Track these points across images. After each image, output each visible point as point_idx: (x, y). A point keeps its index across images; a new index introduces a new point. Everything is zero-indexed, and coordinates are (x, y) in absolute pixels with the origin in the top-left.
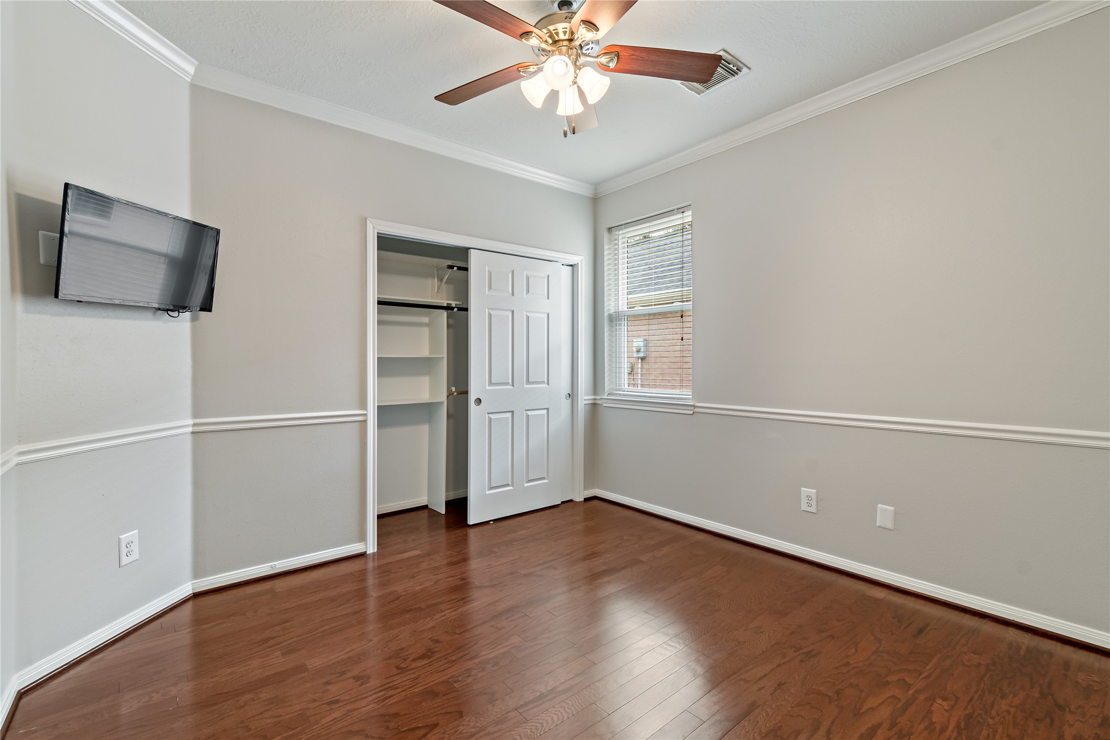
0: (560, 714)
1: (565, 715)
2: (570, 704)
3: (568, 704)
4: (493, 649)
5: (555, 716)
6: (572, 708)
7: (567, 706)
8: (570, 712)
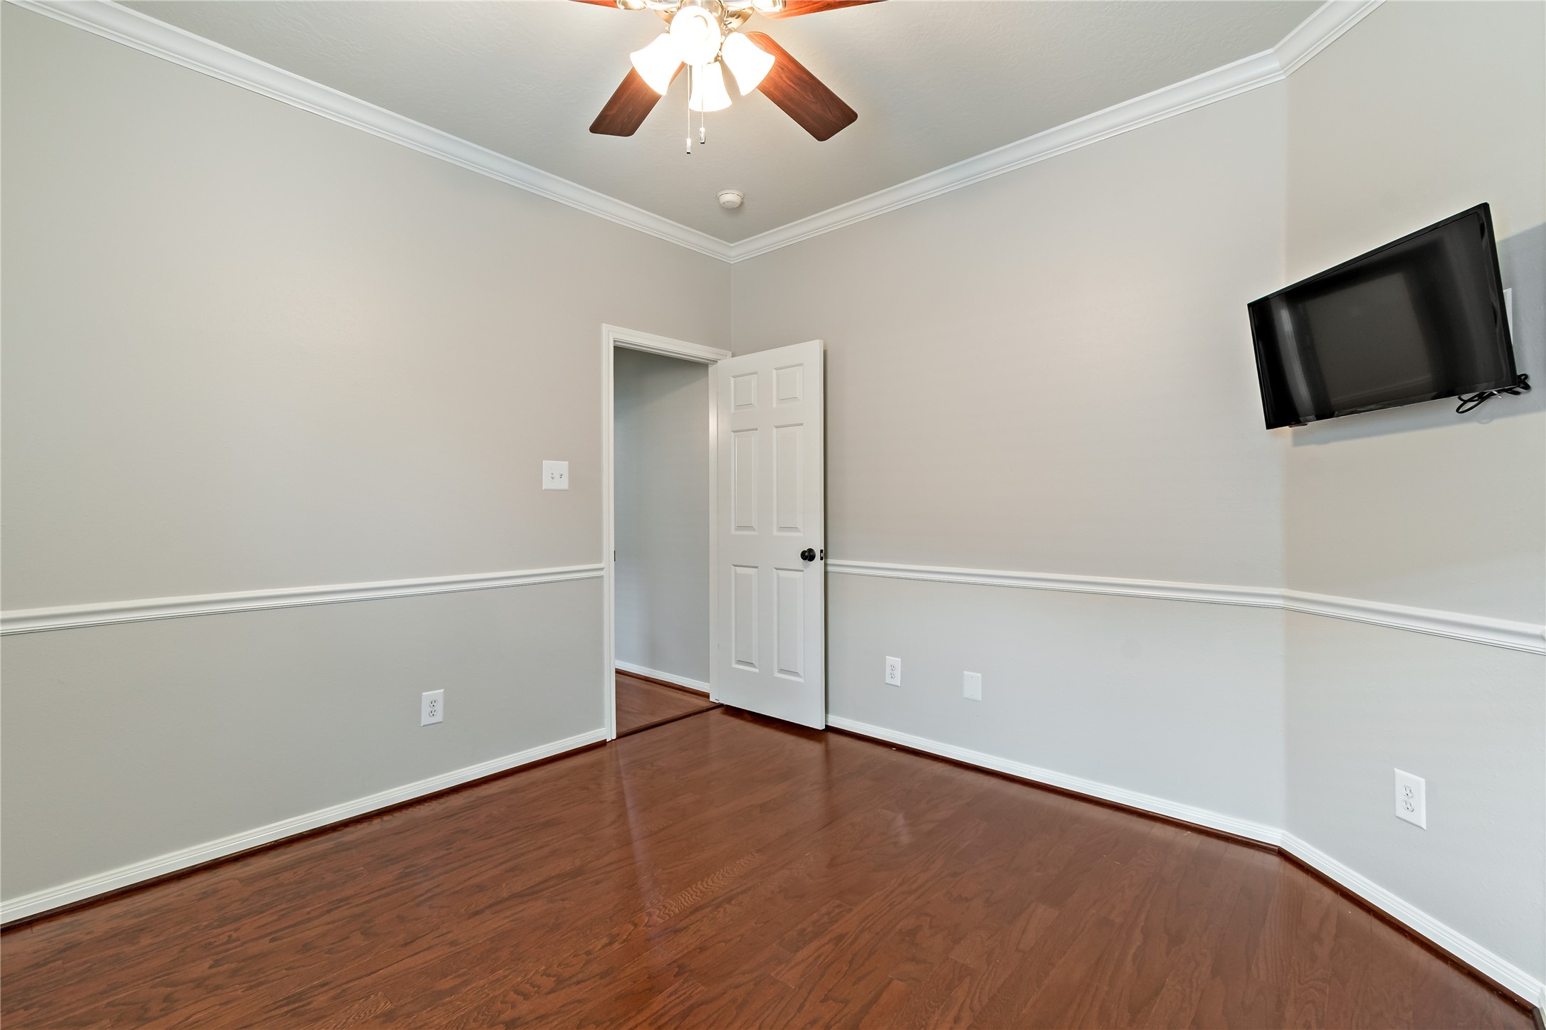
0: (706, 886)
1: (699, 885)
2: (694, 897)
3: (696, 896)
4: (819, 957)
5: (711, 884)
6: (692, 892)
7: (698, 894)
8: (694, 889)
